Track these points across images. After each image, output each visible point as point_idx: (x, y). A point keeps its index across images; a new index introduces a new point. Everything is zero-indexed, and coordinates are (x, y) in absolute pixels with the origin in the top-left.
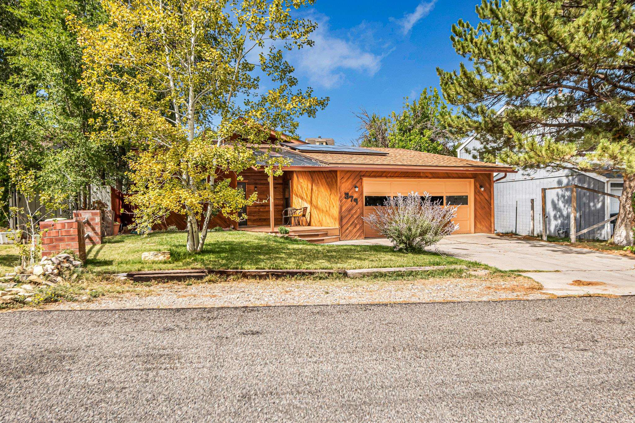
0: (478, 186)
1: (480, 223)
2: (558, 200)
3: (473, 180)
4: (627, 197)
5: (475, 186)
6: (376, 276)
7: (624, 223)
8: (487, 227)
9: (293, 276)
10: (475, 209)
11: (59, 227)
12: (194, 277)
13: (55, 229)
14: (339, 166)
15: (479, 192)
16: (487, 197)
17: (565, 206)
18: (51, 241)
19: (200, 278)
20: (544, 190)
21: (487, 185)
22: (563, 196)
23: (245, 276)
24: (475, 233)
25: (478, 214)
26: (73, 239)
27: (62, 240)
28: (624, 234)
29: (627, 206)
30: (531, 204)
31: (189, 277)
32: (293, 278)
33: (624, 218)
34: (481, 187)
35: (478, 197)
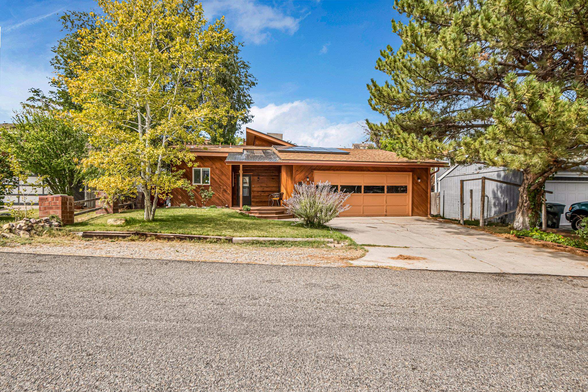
0: (416, 178)
1: (417, 208)
2: (497, 191)
3: (411, 173)
4: (524, 188)
5: (413, 179)
6: (253, 243)
7: (521, 210)
8: (423, 212)
9: (192, 240)
10: (413, 197)
11: (50, 200)
12: (121, 236)
13: (48, 201)
14: (290, 162)
15: (417, 183)
16: (424, 187)
17: (502, 196)
18: (45, 208)
19: (124, 237)
20: (462, 182)
21: (425, 178)
22: (501, 187)
23: (158, 237)
24: (412, 215)
25: (415, 201)
26: (58, 208)
27: (51, 208)
28: (521, 220)
29: (525, 196)
30: (470, 193)
31: (118, 236)
32: (192, 241)
33: (521, 206)
34: (419, 179)
35: (415, 188)
